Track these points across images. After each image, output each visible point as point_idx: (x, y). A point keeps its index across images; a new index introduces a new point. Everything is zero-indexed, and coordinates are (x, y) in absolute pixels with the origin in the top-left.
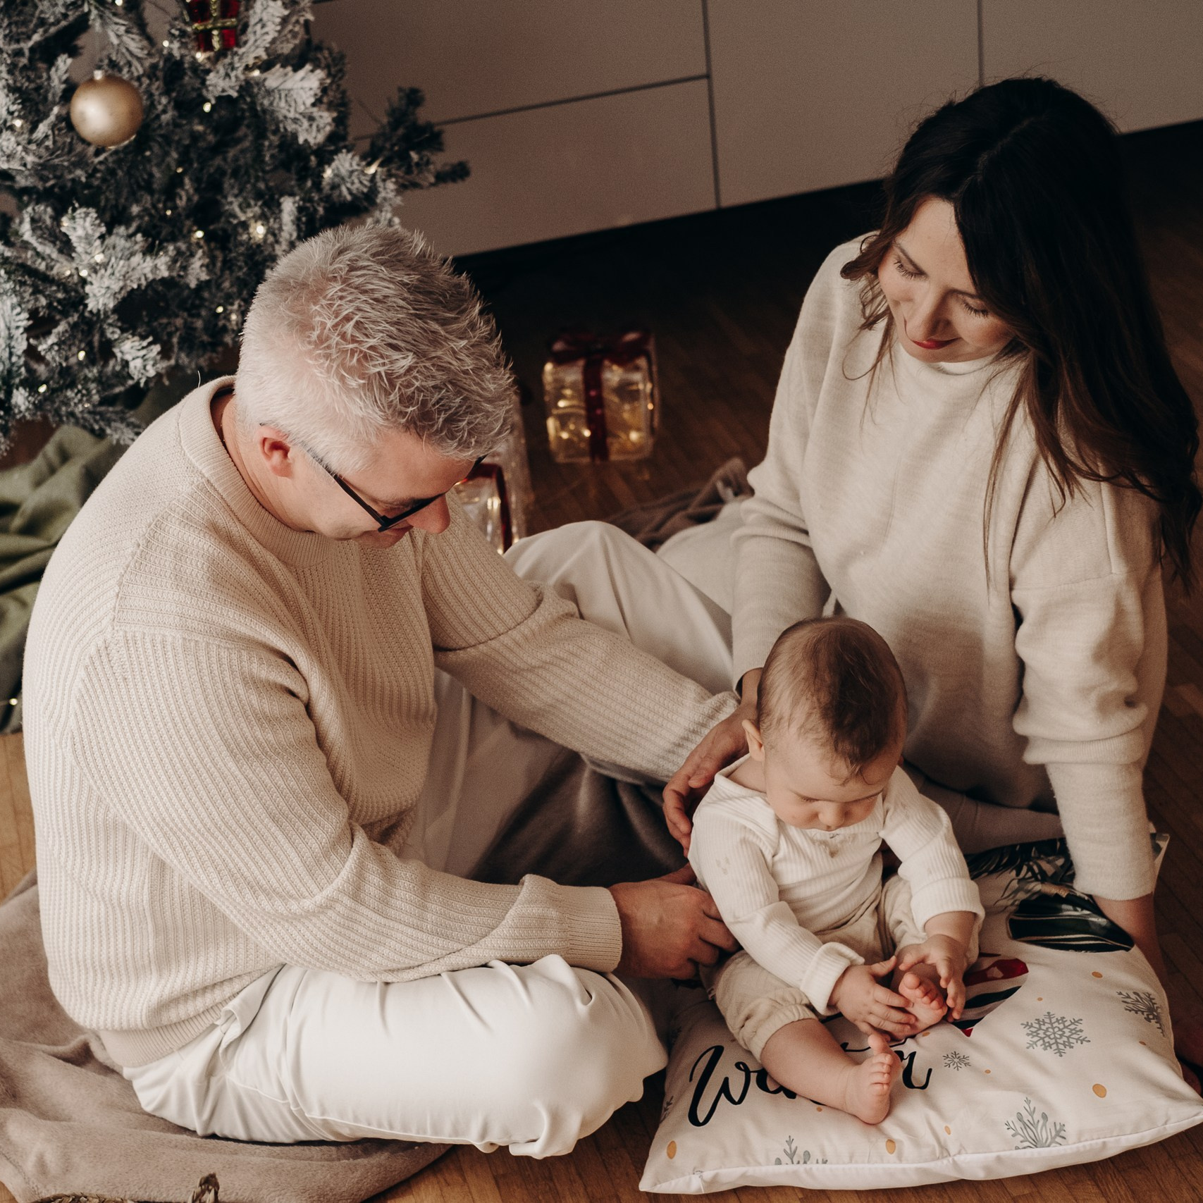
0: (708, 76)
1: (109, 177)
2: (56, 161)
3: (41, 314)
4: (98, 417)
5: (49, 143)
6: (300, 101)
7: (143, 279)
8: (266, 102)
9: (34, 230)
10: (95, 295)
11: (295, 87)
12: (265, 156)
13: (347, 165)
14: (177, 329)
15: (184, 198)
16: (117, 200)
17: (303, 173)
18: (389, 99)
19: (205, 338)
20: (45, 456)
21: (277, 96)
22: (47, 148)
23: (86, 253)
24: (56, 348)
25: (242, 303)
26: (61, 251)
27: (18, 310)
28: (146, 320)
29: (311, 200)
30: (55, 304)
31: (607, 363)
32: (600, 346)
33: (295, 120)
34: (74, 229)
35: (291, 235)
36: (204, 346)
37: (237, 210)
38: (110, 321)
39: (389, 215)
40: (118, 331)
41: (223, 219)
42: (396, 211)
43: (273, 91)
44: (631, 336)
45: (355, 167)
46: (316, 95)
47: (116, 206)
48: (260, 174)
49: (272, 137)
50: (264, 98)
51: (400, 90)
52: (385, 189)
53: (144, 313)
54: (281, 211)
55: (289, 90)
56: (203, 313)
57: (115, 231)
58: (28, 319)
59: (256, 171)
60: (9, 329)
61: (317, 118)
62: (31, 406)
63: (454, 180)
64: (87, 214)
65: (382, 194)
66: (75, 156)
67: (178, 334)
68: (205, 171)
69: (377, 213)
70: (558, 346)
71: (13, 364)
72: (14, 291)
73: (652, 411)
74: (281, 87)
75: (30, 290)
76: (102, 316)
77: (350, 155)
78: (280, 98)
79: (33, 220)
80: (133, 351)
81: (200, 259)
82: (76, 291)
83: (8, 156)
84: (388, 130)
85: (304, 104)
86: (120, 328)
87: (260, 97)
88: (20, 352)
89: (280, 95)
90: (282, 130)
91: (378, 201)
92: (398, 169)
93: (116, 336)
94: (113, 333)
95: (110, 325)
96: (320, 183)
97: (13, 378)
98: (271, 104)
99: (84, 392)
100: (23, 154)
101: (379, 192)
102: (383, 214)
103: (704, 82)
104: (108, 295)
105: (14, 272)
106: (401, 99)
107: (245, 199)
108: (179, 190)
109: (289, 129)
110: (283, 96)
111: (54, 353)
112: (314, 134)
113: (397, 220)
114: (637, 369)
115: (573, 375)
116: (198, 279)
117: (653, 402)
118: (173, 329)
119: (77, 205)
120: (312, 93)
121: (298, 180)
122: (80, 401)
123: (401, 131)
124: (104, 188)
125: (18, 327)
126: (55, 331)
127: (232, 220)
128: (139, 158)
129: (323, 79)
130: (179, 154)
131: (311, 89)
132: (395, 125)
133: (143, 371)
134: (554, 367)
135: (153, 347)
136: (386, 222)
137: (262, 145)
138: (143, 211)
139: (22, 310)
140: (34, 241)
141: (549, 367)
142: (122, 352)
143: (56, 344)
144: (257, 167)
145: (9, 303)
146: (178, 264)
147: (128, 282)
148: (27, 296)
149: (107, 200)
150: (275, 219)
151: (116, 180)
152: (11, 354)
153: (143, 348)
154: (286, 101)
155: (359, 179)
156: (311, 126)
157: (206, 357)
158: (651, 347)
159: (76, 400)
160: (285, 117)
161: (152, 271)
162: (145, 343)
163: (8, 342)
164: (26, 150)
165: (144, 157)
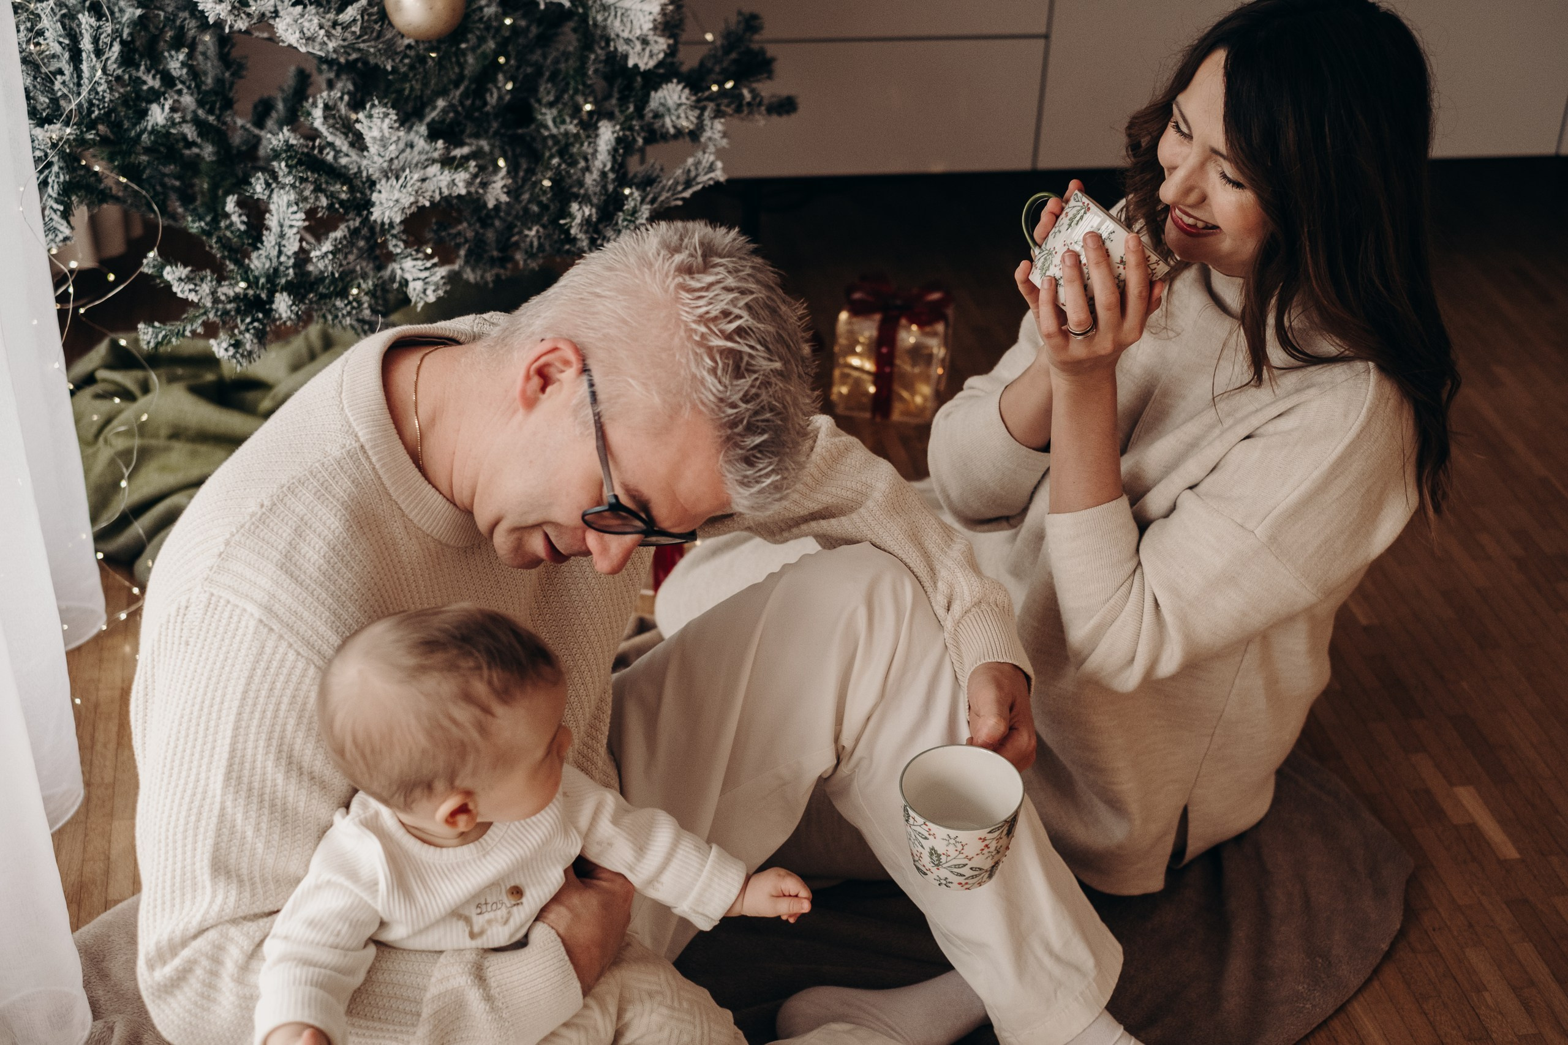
0: (1046, 37)
1: (418, 65)
2: (362, 46)
3: (320, 215)
4: (366, 327)
5: (356, 29)
6: (636, 24)
7: (437, 192)
8: (599, 18)
9: (325, 118)
10: (381, 203)
11: (634, 7)
12: (588, 69)
13: (676, 97)
14: (466, 241)
15: (495, 95)
16: (422, 91)
17: (626, 93)
18: (726, 21)
19: (495, 253)
20: (307, 338)
21: (613, 13)
22: (354, 33)
23: (379, 155)
24: (330, 256)
25: (541, 230)
26: (352, 145)
27: (295, 208)
28: (435, 227)
29: (631, 128)
30: (337, 206)
31: (904, 322)
32: (899, 302)
33: (628, 41)
34: (370, 128)
35: (605, 166)
36: (493, 262)
37: (550, 123)
38: (395, 232)
39: (712, 158)
40: (402, 245)
41: (533, 127)
42: (720, 153)
43: (609, 6)
44: (935, 296)
45: (684, 100)
46: (655, 20)
47: (421, 97)
48: (581, 87)
49: (599, 51)
50: (598, 12)
51: (740, 13)
52: (712, 128)
53: (434, 220)
54: (597, 136)
55: (627, 10)
56: (497, 223)
57: (415, 128)
58: (304, 220)
59: (576, 82)
60: (281, 226)
61: (652, 42)
62: (293, 316)
63: (780, 114)
64: (386, 115)
65: (708, 134)
66: (383, 42)
67: (467, 246)
68: (522, 70)
69: (700, 154)
70: (857, 296)
71: (281, 263)
72: (293, 186)
73: (940, 376)
74: (617, 5)
75: (312, 188)
76: (387, 227)
77: (680, 87)
78: (616, 16)
79: (326, 107)
80: (414, 270)
81: (502, 179)
82: (363, 193)
83: (308, 39)
84: (720, 53)
85: (641, 28)
86: (405, 242)
87: (594, 10)
88: (290, 253)
89: (616, 12)
90: (612, 49)
91: (703, 140)
92: (728, 106)
93: (399, 250)
94: (396, 246)
95: (394, 236)
96: (643, 108)
97: (279, 277)
98: (605, 20)
99: (355, 304)
100: (325, 39)
101: (705, 130)
102: (706, 155)
103: (1041, 42)
104: (396, 209)
105: (295, 166)
106: (739, 22)
107: (560, 112)
108: (490, 86)
109: (620, 49)
110: (619, 14)
111: (327, 261)
112: (646, 59)
113: (719, 164)
114: (935, 334)
115: (868, 330)
116: (497, 200)
117: (944, 368)
118: (462, 240)
119: (376, 102)
120: (651, 18)
121: (619, 99)
122: (349, 313)
123: (733, 56)
124: (411, 75)
125: (291, 226)
126: (332, 235)
127: (543, 131)
128: (454, 49)
129: (666, 5)
130: (497, 44)
131: (650, 13)
132: (728, 49)
133: (422, 295)
134: (850, 317)
135: (437, 269)
136: (708, 165)
137: (588, 57)
138: (449, 106)
139: (299, 209)
140: (323, 129)
141: (844, 316)
142: (402, 269)
143: (331, 252)
144: (578, 78)
145: (285, 198)
146: (478, 180)
147: (421, 198)
148: (307, 193)
149: (412, 89)
150: (590, 143)
151: (425, 69)
152: (280, 253)
153: (426, 269)
154: (622, 21)
155: (686, 113)
156: (644, 49)
157: (494, 272)
158: (950, 312)
159: (345, 312)
160: (618, 36)
161: (448, 187)
162: (428, 264)
163: (278, 240)
164: (329, 35)
165: (458, 49)
